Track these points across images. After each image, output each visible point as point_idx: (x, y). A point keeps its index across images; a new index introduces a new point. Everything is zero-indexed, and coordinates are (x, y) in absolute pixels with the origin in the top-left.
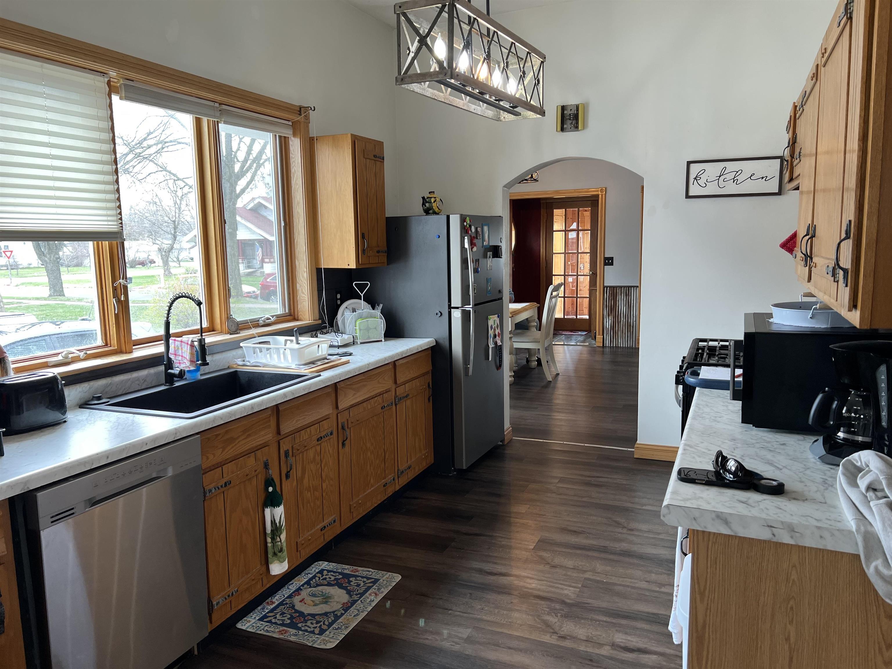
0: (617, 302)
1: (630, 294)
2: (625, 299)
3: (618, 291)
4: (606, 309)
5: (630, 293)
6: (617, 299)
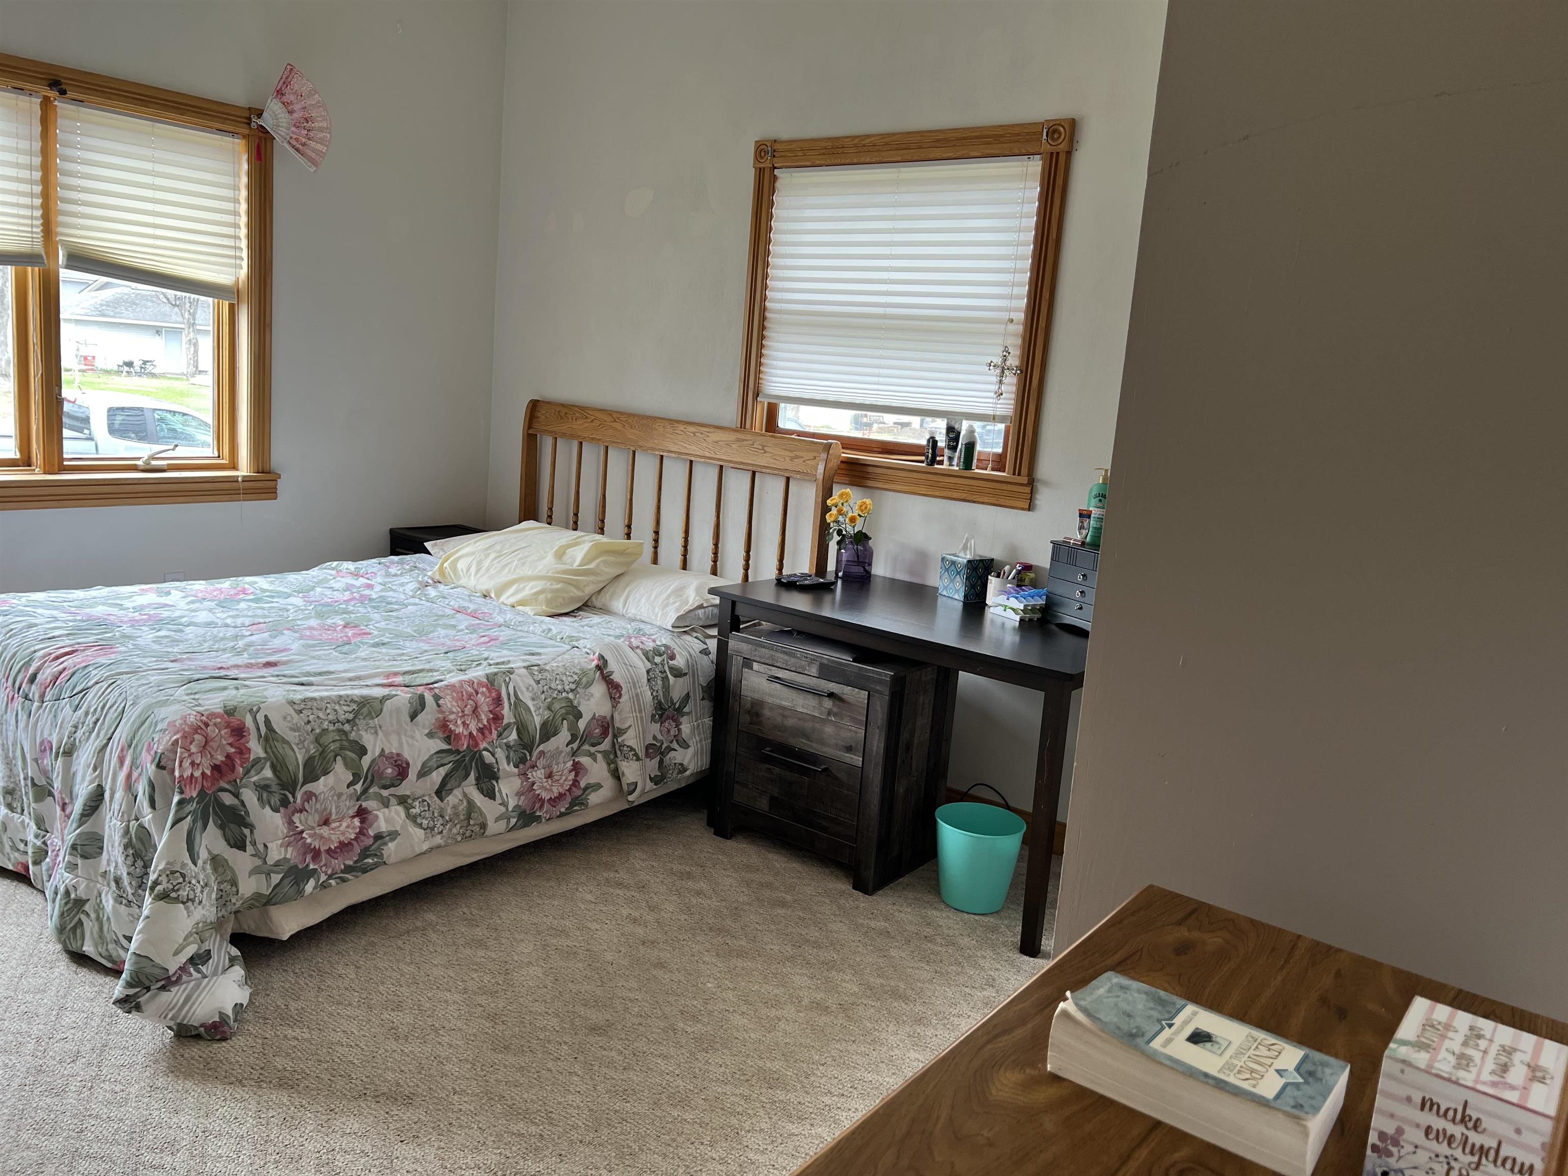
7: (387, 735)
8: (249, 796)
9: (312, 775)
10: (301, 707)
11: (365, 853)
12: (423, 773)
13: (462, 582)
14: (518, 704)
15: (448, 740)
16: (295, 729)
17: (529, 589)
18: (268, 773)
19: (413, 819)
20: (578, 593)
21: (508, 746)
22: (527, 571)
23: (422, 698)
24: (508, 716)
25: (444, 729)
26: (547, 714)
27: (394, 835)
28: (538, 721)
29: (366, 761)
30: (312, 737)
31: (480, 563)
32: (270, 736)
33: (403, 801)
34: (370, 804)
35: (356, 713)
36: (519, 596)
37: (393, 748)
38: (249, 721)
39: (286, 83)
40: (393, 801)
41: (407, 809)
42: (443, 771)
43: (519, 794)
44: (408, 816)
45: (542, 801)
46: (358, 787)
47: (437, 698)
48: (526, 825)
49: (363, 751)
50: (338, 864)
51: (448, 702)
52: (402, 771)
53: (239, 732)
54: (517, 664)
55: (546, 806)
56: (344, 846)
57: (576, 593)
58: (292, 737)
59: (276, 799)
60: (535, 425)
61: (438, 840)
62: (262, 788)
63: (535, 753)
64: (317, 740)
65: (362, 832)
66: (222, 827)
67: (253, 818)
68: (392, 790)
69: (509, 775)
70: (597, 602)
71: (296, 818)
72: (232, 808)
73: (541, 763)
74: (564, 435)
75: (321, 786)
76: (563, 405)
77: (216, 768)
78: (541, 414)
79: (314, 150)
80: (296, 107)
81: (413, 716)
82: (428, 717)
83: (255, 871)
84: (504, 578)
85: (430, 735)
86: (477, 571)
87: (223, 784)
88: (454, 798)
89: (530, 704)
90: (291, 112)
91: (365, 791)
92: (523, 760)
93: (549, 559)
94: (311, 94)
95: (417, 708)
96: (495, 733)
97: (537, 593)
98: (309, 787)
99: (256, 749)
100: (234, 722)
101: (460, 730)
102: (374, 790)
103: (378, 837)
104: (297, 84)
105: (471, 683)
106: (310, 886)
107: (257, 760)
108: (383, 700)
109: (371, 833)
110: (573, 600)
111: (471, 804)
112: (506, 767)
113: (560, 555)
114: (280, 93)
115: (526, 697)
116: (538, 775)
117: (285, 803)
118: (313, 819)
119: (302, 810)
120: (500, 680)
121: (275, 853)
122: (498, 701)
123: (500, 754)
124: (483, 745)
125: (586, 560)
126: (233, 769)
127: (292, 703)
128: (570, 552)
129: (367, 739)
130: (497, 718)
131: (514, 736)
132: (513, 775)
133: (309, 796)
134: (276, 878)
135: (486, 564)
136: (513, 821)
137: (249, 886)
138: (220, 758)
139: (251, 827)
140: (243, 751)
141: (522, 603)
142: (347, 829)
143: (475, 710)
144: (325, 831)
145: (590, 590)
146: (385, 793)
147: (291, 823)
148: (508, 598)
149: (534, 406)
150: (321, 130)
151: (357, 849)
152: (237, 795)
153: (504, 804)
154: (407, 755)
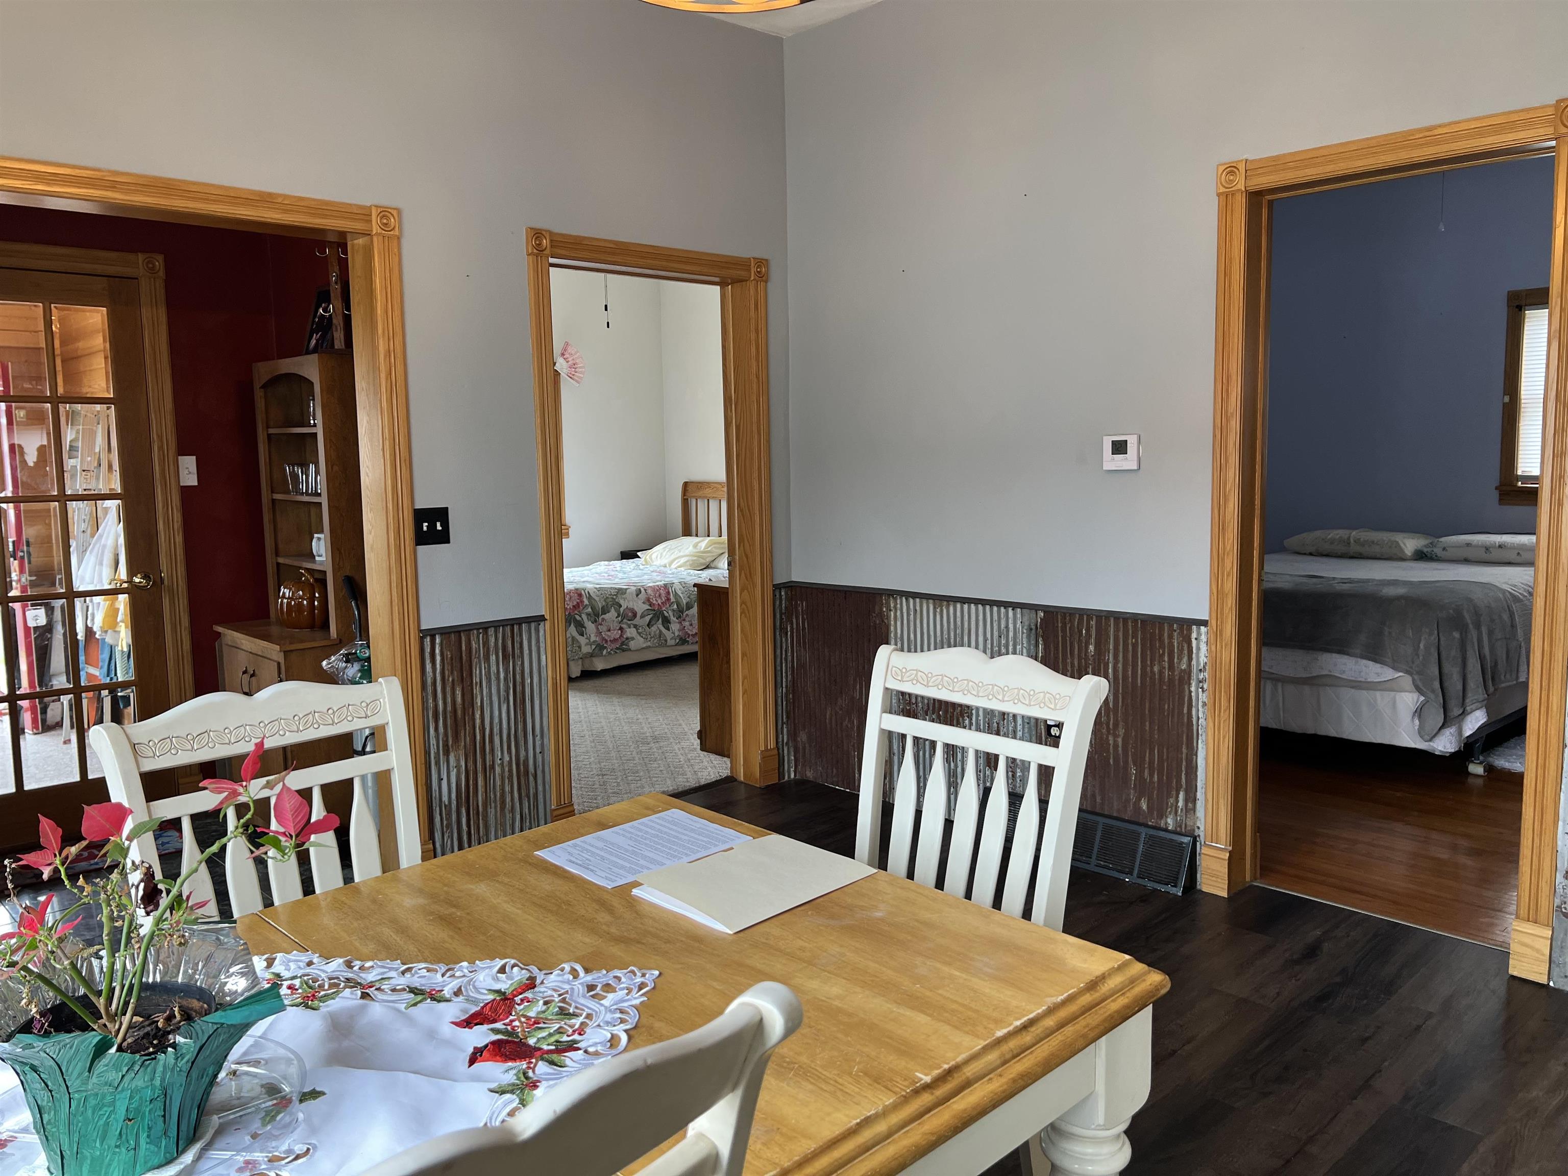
0: (477, 691)
1: (517, 651)
2: (502, 676)
3: (474, 645)
4: (436, 729)
5: (517, 645)
6: (476, 679)
7: (628, 601)
8: (584, 616)
9: (604, 613)
10: (599, 590)
11: (623, 644)
12: (642, 617)
13: (655, 563)
14: (676, 594)
15: (650, 605)
16: (598, 596)
17: (683, 560)
18: (590, 610)
19: (639, 634)
20: (704, 561)
21: (673, 610)
22: (681, 554)
23: (640, 589)
24: (672, 599)
25: (648, 600)
26: (688, 599)
27: (633, 639)
28: (685, 602)
29: (622, 610)
30: (603, 600)
31: (661, 554)
32: (590, 597)
33: (635, 626)
34: (624, 626)
35: (617, 593)
36: (679, 564)
37: (630, 606)
38: (583, 592)
39: (565, 350)
40: (632, 626)
41: (637, 630)
42: (650, 617)
43: (679, 630)
44: (638, 632)
45: (689, 634)
46: (620, 618)
47: (645, 590)
48: (683, 644)
49: (621, 606)
50: (614, 646)
51: (649, 591)
52: (635, 615)
53: (580, 595)
54: (675, 581)
55: (691, 637)
56: (615, 640)
57: (702, 561)
58: (597, 599)
59: (593, 619)
60: (687, 494)
61: (649, 644)
62: (588, 615)
63: (685, 614)
64: (605, 600)
65: (621, 636)
66: (576, 627)
67: (586, 625)
68: (632, 622)
69: (675, 622)
70: (712, 565)
71: (599, 627)
72: (579, 621)
73: (687, 619)
74: (700, 497)
75: (606, 616)
76: (699, 483)
77: (574, 606)
78: (689, 488)
79: (578, 377)
80: (570, 359)
81: (637, 595)
82: (643, 596)
83: (587, 644)
84: (673, 557)
85: (644, 603)
86: (661, 558)
87: (576, 612)
88: (654, 628)
89: (681, 595)
90: (567, 362)
91: (622, 621)
92: (680, 617)
93: (691, 548)
94: (576, 353)
95: (638, 592)
96: (668, 605)
97: (686, 562)
98: (603, 616)
99: (586, 602)
100: (579, 592)
101: (655, 602)
102: (625, 620)
103: (627, 639)
104: (570, 350)
105: (658, 586)
106: (605, 652)
107: (586, 605)
108: (627, 589)
109: (625, 637)
110: (702, 564)
111: (660, 631)
112: (673, 619)
113: (695, 546)
114: (563, 355)
115: (679, 593)
116: (687, 624)
117: (596, 621)
118: (605, 628)
119: (601, 624)
120: (669, 586)
121: (593, 638)
122: (668, 593)
123: (671, 613)
124: (664, 609)
125: (707, 547)
126: (579, 607)
127: (596, 588)
128: (699, 544)
129: (622, 602)
130: (668, 599)
131: (675, 607)
132: (676, 622)
133: (603, 619)
134: (594, 647)
135: (664, 554)
136: (678, 641)
137: (586, 649)
138: (575, 603)
139: (585, 628)
140: (582, 602)
141: (679, 567)
142: (616, 634)
143: (660, 595)
144: (609, 633)
145: (709, 560)
146: (629, 622)
147: (598, 629)
148: (673, 566)
149: (686, 484)
150: (580, 367)
151: (620, 642)
152: (580, 616)
153: (673, 633)
154: (636, 609)
